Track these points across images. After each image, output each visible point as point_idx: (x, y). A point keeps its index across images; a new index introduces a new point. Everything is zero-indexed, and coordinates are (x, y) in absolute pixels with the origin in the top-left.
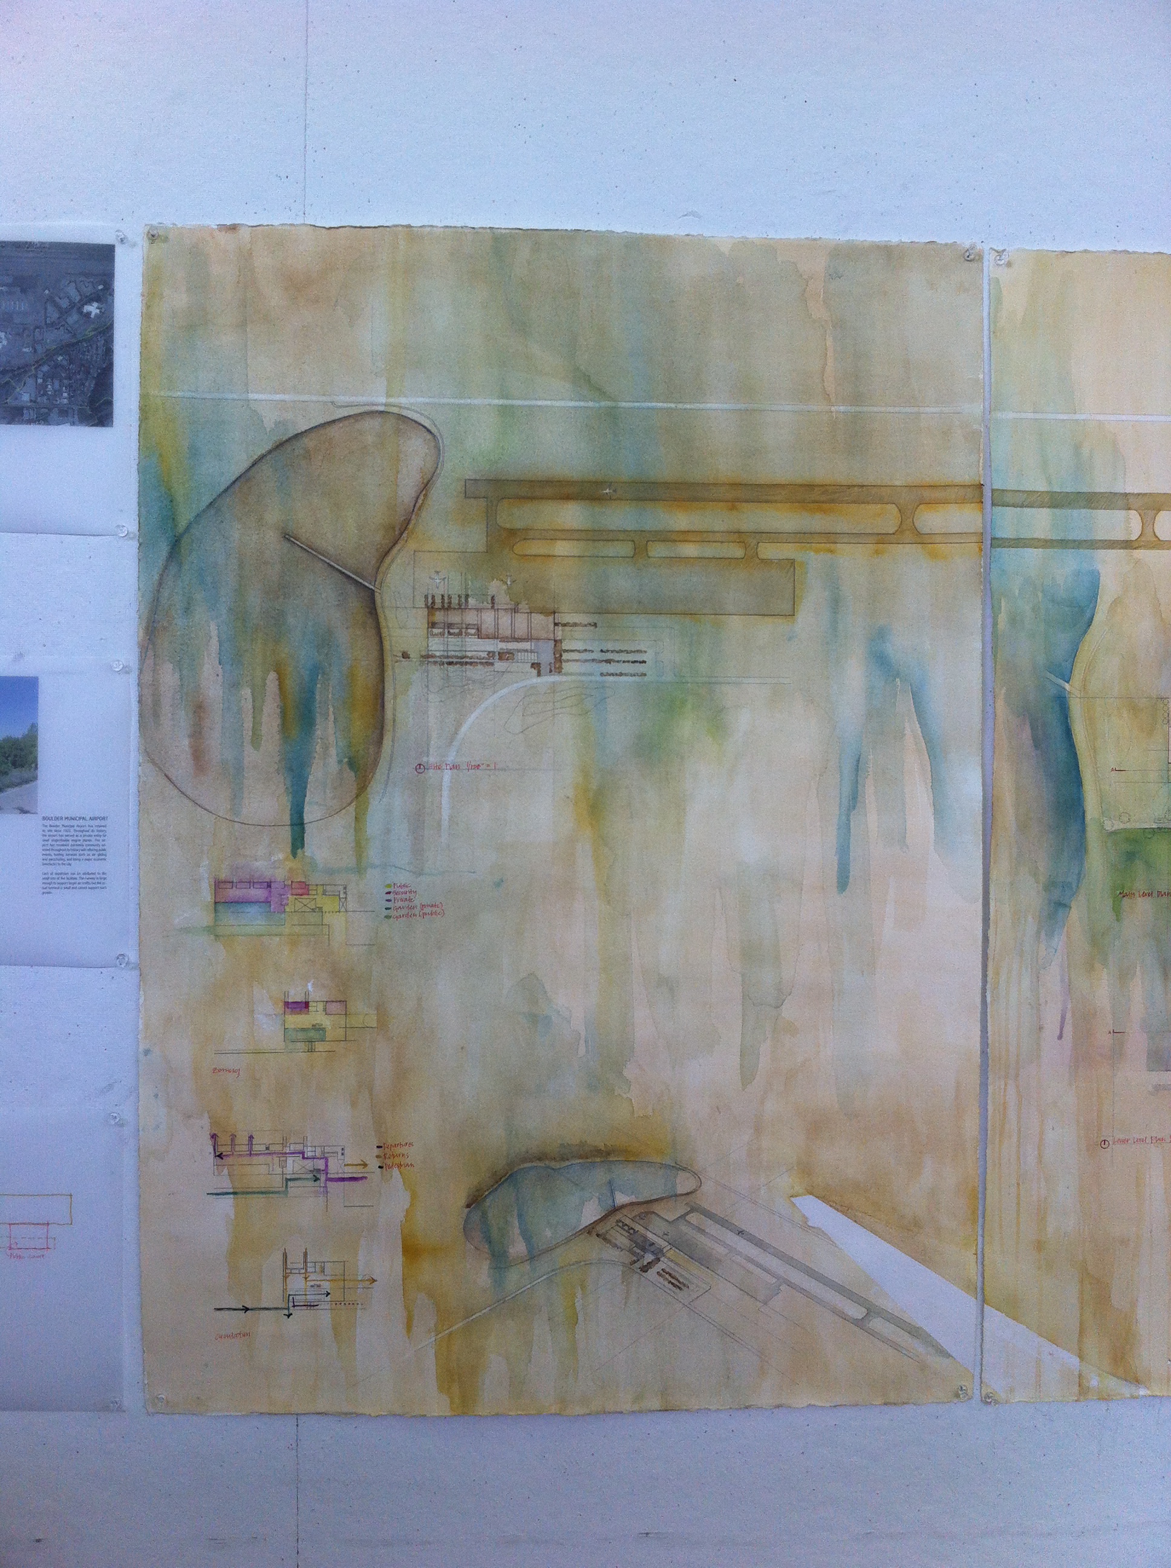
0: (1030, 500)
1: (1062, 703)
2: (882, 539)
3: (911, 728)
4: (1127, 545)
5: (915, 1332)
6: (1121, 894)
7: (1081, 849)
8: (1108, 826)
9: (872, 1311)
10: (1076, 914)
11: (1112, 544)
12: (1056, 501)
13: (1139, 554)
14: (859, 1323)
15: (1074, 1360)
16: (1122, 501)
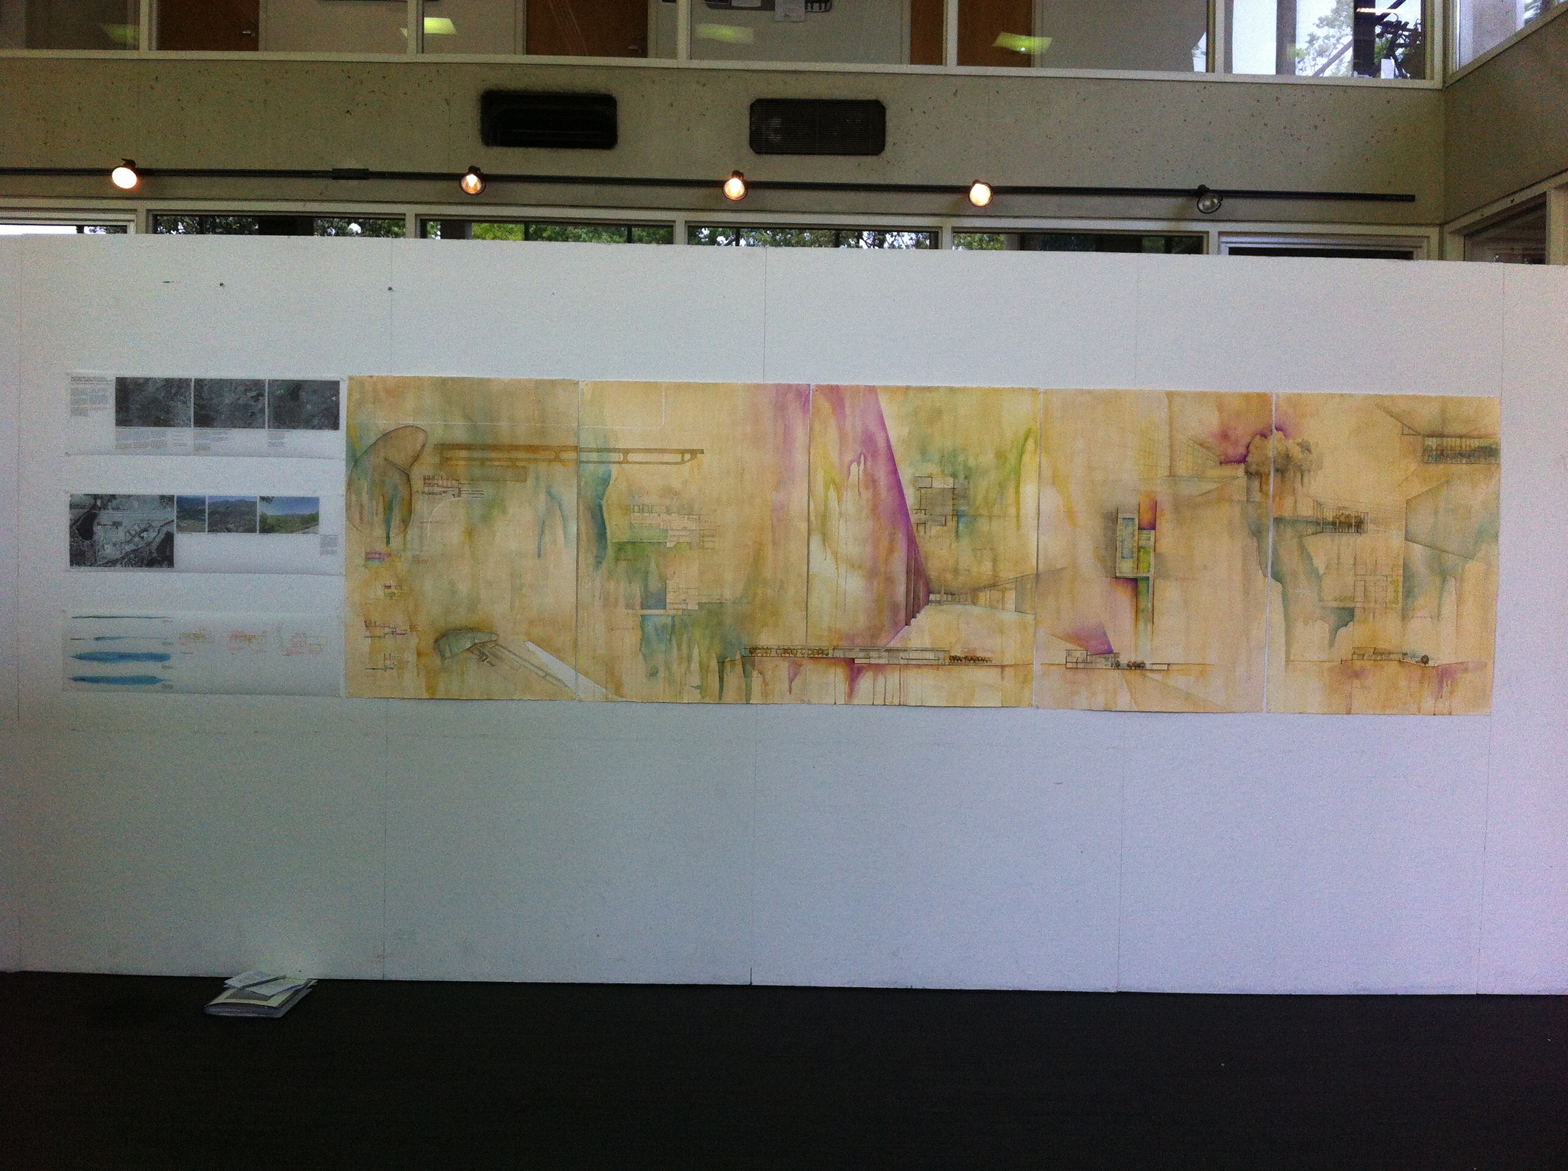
0: (591, 450)
1: (600, 507)
2: (550, 461)
3: (558, 513)
4: (619, 463)
5: (559, 680)
6: (617, 560)
7: (605, 548)
8: (614, 541)
9: (547, 674)
10: (605, 564)
11: (614, 463)
12: (599, 450)
13: (623, 465)
14: (543, 677)
15: (604, 690)
16: (619, 450)
